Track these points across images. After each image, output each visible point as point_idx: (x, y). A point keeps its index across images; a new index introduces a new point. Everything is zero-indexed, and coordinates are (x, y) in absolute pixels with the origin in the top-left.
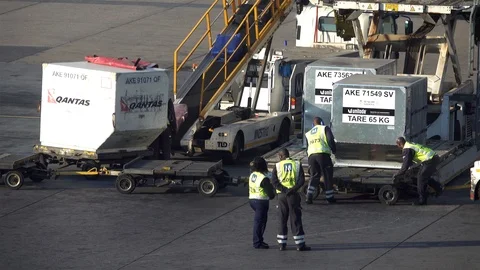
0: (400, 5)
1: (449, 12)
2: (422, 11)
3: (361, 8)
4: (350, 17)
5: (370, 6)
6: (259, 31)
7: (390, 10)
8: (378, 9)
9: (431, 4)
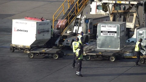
0: (122, 1)
1: (137, 4)
2: (128, 3)
3: (110, 2)
4: (107, 5)
5: (113, 2)
6: (79, 9)
7: (119, 3)
8: (115, 3)
9: (131, 1)
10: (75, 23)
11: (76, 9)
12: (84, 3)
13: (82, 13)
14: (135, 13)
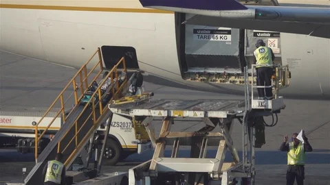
0: (185, 112)
1: (226, 117)
2: (203, 116)
3: (153, 115)
4: (144, 123)
5: (160, 113)
6: (102, 109)
7: (176, 116)
8: (166, 115)
9: (211, 110)
11: (94, 106)
14: (224, 139)
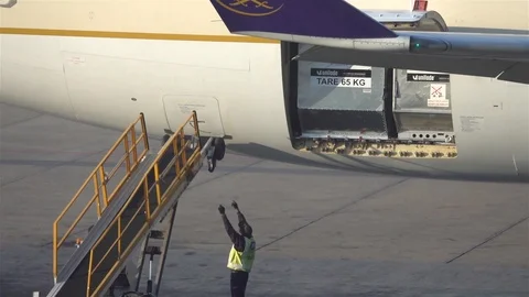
6: (161, 195)
10: (145, 252)
11: (147, 192)
12: (181, 166)
13: (175, 207)
